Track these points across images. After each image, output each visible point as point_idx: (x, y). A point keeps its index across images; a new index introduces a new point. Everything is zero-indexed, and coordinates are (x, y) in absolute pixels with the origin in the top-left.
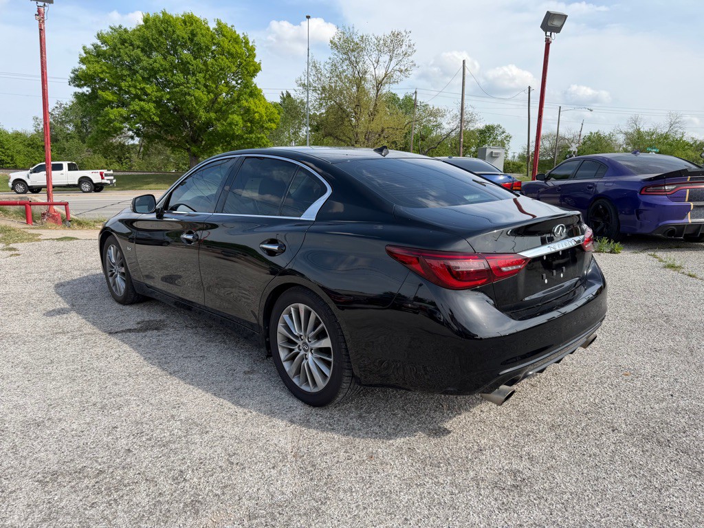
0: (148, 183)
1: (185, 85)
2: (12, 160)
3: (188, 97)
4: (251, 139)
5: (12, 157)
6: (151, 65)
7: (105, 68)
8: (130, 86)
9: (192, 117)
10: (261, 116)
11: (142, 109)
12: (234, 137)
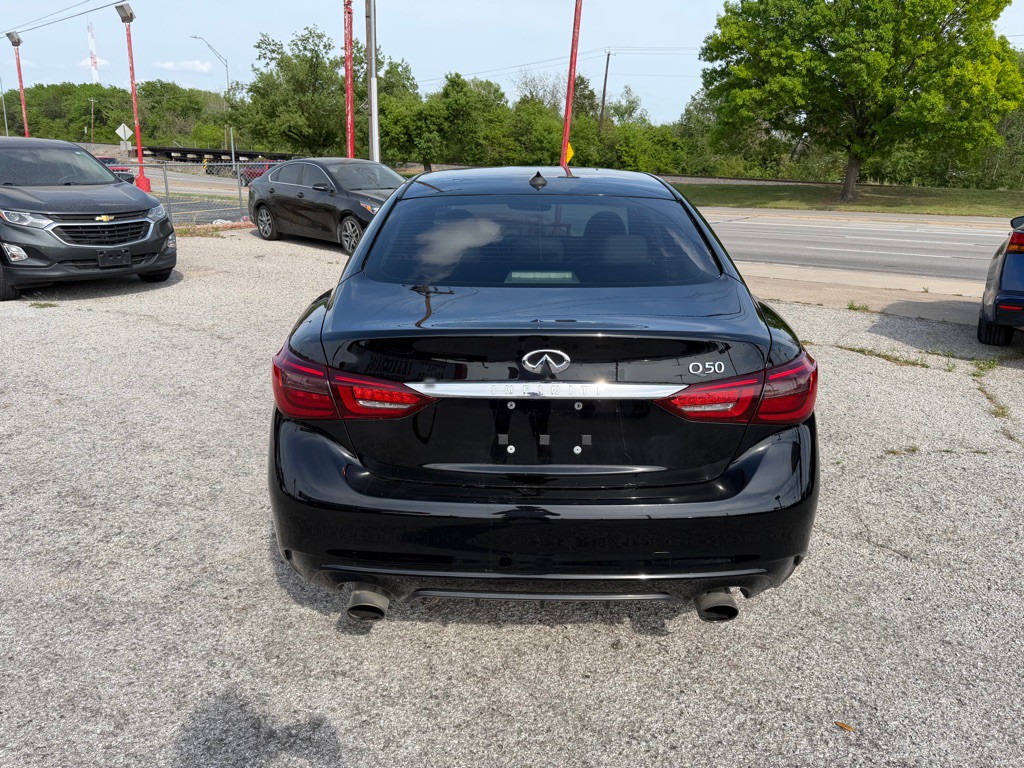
0: (778, 199)
1: (855, 46)
2: (635, 161)
3: (855, 66)
4: (959, 129)
5: (636, 158)
6: (808, 19)
7: (743, 31)
8: (772, 55)
9: (863, 94)
10: (985, 90)
11: (783, 88)
12: (926, 127)
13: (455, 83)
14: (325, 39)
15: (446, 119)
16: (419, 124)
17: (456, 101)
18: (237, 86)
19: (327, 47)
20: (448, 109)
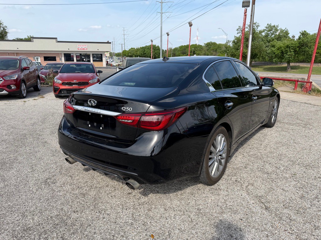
13: (304, 34)
14: (257, 24)
15: (298, 47)
16: (287, 49)
17: (303, 40)
18: (229, 41)
19: (258, 26)
20: (299, 44)
